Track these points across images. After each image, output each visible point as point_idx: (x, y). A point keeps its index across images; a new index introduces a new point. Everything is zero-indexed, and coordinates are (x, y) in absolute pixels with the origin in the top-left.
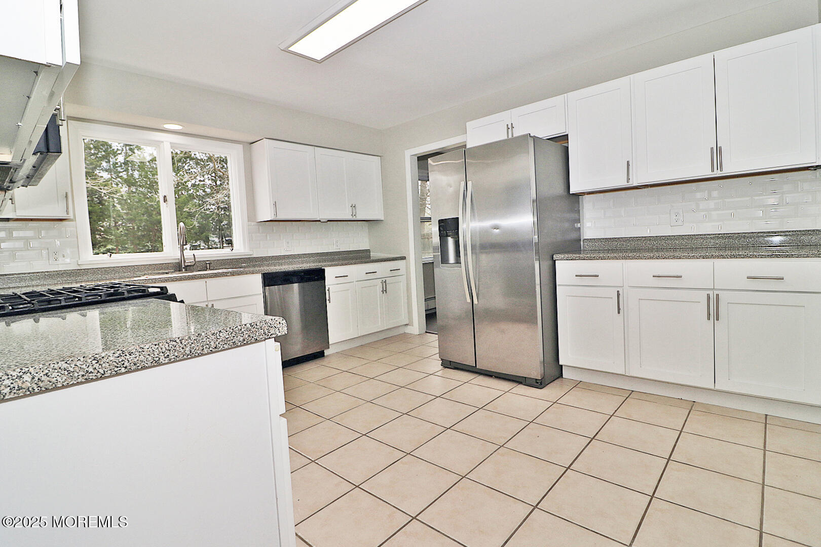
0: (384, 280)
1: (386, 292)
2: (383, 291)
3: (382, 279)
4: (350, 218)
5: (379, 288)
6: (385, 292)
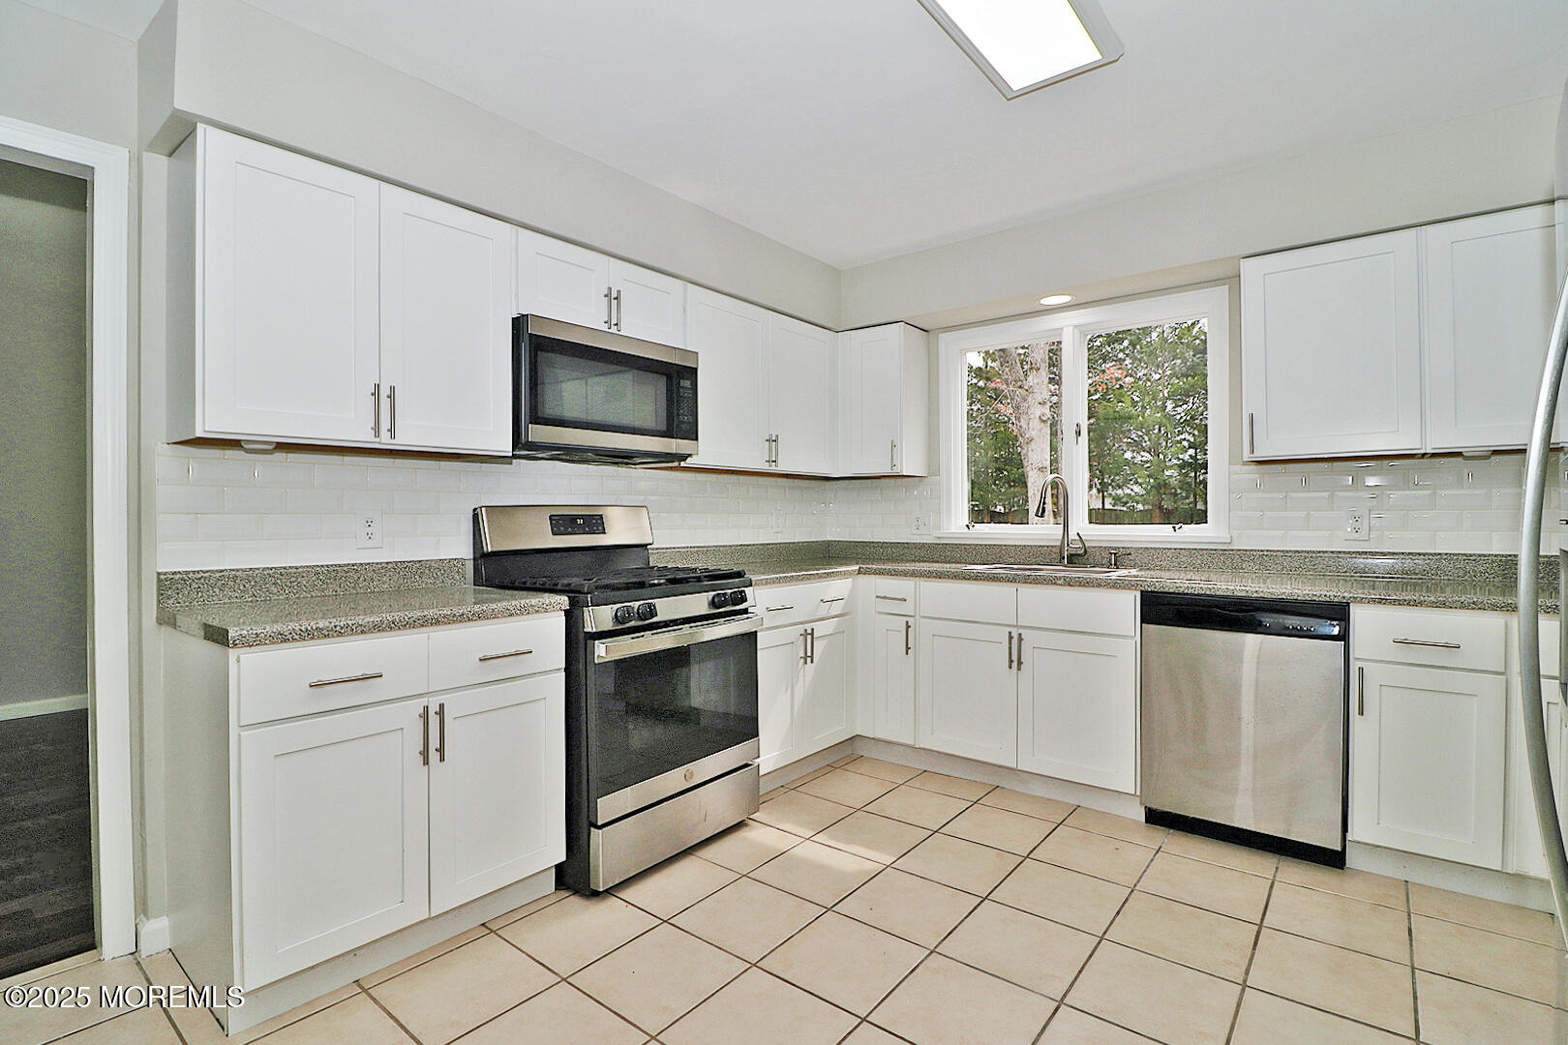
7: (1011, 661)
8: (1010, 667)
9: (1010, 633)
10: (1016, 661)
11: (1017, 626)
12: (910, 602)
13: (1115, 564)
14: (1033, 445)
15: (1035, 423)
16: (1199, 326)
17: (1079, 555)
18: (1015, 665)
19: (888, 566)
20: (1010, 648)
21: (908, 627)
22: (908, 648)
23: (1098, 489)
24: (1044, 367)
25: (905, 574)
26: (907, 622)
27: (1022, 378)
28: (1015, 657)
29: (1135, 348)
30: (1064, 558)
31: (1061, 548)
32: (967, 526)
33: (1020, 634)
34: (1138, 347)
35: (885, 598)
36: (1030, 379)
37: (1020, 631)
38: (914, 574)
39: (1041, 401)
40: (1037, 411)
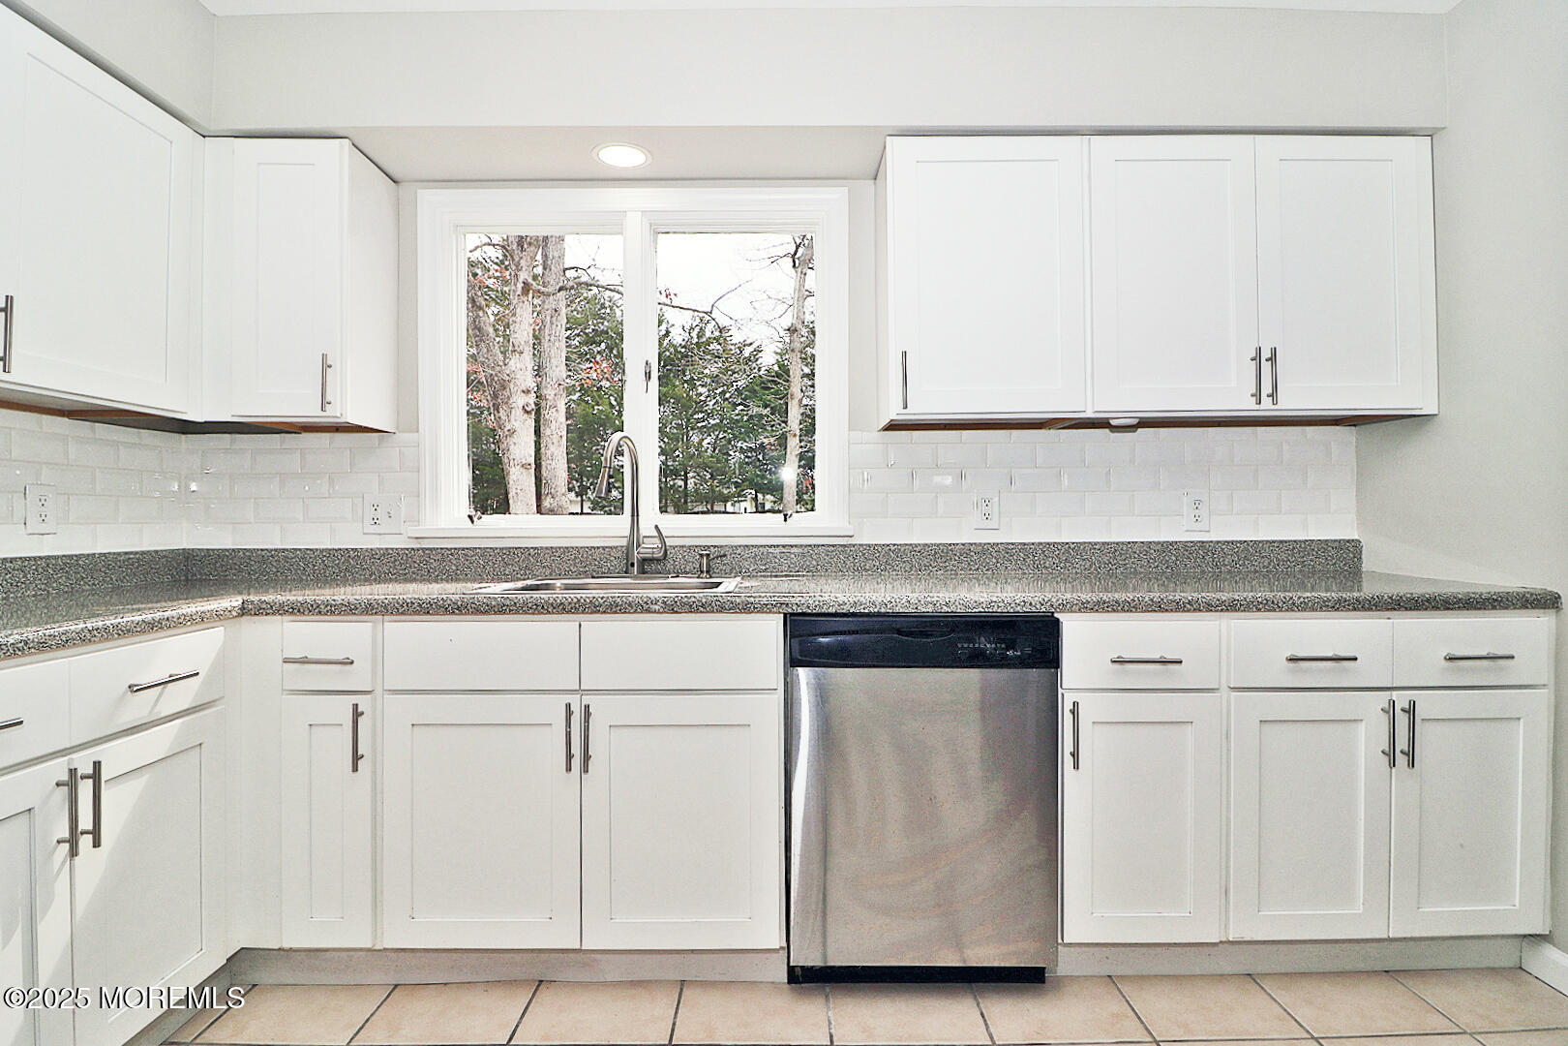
0: (1402, 699)
1: (1412, 764)
2: (1391, 756)
3: (1395, 695)
4: (1245, 405)
5: (1369, 736)
6: (1401, 760)
7: (569, 756)
8: (569, 769)
9: (568, 706)
10: (579, 756)
11: (580, 691)
12: (362, 666)
13: (708, 572)
14: (516, 438)
15: (518, 413)
16: (669, 338)
17: (658, 560)
18: (576, 762)
19: (310, 595)
20: (568, 735)
21: (357, 714)
22: (356, 758)
23: (576, 492)
24: (528, 352)
25: (350, 610)
26: (356, 706)
27: (501, 363)
28: (576, 750)
29: (611, 352)
30: (632, 565)
31: (629, 549)
32: (470, 517)
33: (587, 707)
34: (615, 352)
35: (304, 661)
36: (512, 363)
37: (586, 700)
38: (370, 609)
39: (524, 389)
40: (520, 401)
